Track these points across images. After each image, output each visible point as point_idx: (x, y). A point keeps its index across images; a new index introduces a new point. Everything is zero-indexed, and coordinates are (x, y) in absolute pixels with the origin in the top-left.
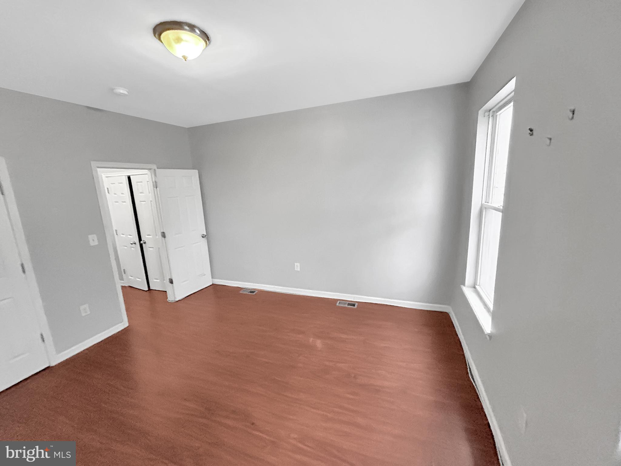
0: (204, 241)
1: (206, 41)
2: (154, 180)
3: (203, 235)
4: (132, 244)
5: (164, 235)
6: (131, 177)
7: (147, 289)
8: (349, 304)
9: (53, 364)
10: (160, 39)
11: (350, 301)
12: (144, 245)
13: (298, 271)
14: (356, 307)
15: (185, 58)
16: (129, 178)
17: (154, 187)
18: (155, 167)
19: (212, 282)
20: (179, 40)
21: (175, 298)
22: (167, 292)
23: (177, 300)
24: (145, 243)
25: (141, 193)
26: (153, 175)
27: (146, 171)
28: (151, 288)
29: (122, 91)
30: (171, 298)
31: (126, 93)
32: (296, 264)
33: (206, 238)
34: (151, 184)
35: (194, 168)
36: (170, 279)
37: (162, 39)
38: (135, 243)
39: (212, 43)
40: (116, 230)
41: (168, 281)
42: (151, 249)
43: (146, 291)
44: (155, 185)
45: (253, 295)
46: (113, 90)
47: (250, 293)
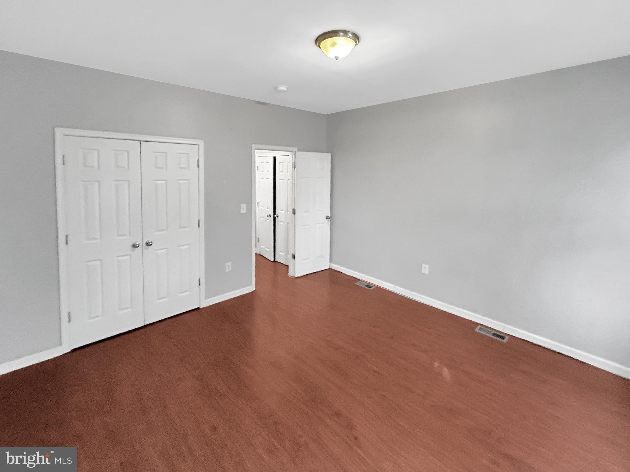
0: (328, 222)
1: (356, 41)
2: (293, 162)
3: (328, 216)
4: (268, 216)
5: (294, 211)
6: (276, 158)
7: (272, 260)
8: (494, 334)
9: (202, 307)
10: (319, 47)
11: (498, 331)
12: (276, 218)
13: (426, 274)
14: (505, 341)
15: (337, 58)
16: (275, 158)
17: (292, 168)
18: (296, 149)
19: (330, 266)
20: (334, 44)
21: (295, 274)
22: (289, 266)
23: (296, 276)
24: (278, 217)
25: (282, 172)
26: (294, 156)
27: (288, 153)
28: (277, 260)
29: (283, 88)
30: (291, 273)
31: (285, 89)
32: (424, 265)
33: (329, 220)
34: (290, 165)
35: (328, 152)
36: (293, 254)
37: (321, 46)
38: (270, 216)
39: (360, 43)
40: (258, 202)
41: (290, 256)
42: (282, 223)
43: (272, 262)
44: (294, 166)
45: (371, 290)
46: (276, 88)
47: (365, 287)
